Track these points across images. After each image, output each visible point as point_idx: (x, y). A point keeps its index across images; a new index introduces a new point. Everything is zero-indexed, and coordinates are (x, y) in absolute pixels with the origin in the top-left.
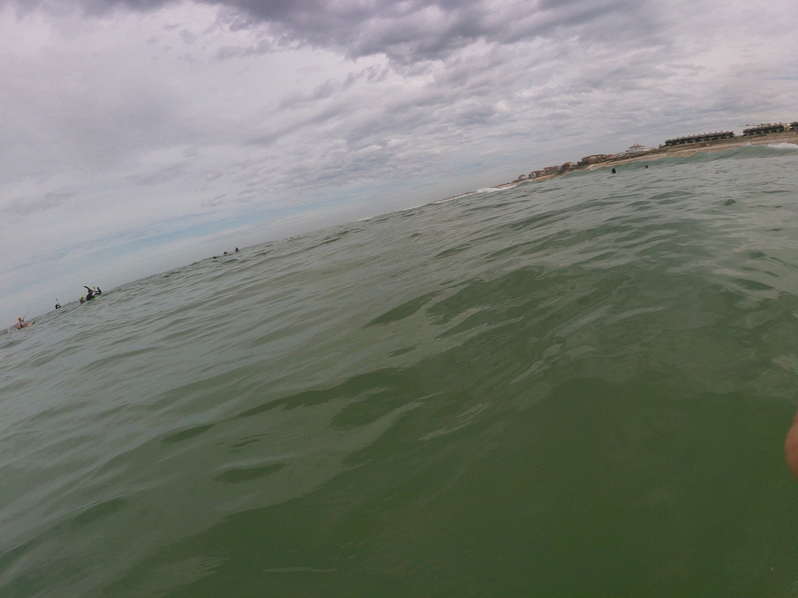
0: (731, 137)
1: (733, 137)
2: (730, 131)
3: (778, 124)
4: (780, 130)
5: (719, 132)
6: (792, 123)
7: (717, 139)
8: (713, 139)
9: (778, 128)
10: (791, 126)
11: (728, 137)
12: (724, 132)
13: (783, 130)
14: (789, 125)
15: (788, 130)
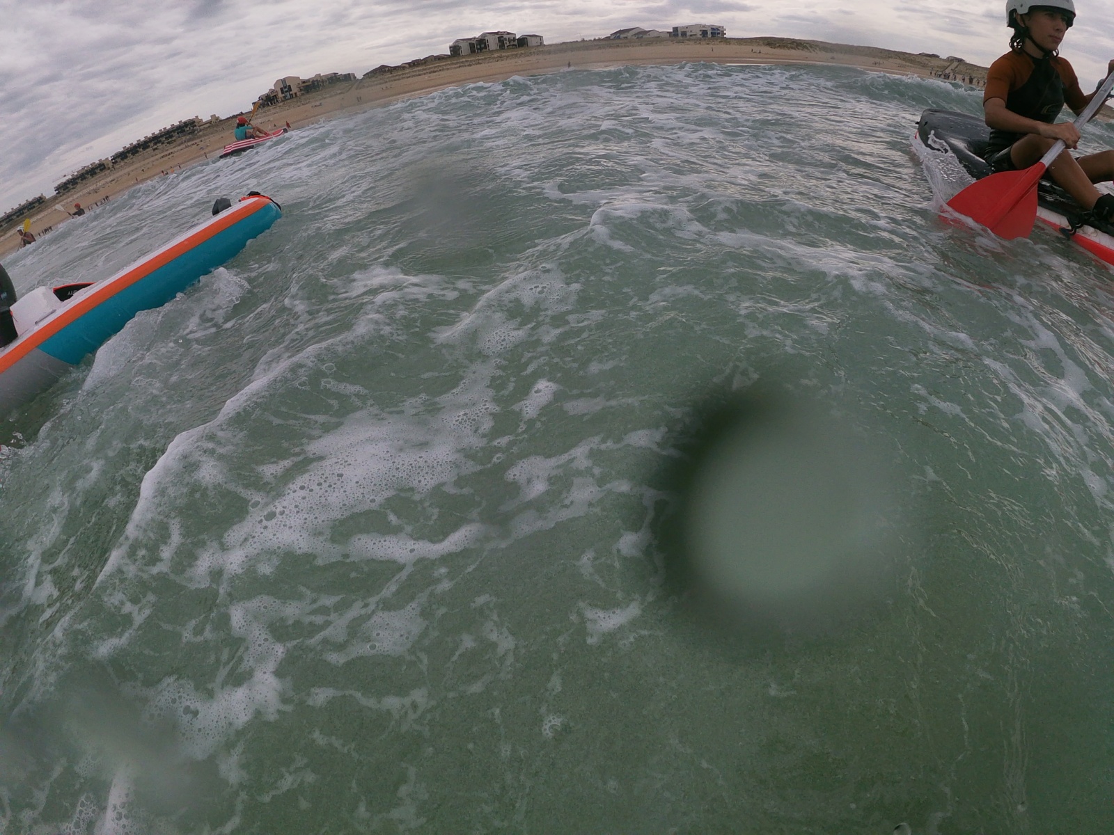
0: (40, 203)
1: (43, 202)
2: (37, 195)
3: (97, 162)
4: (100, 170)
5: (23, 202)
6: (113, 156)
7: (23, 213)
8: (18, 216)
9: (97, 168)
10: (112, 160)
11: (37, 204)
12: (30, 200)
13: (105, 168)
14: (110, 159)
15: (111, 165)
